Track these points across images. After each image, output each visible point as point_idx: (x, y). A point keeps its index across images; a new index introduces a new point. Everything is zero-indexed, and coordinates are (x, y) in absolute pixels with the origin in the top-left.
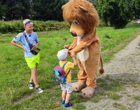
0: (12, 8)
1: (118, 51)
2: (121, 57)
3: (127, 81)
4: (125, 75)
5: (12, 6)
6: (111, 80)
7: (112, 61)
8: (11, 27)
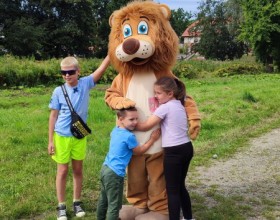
0: (56, 32)
1: (265, 131)
2: (264, 146)
3: (256, 203)
4: (255, 188)
5: (55, 28)
6: (219, 199)
7: (239, 156)
8: (47, 74)
